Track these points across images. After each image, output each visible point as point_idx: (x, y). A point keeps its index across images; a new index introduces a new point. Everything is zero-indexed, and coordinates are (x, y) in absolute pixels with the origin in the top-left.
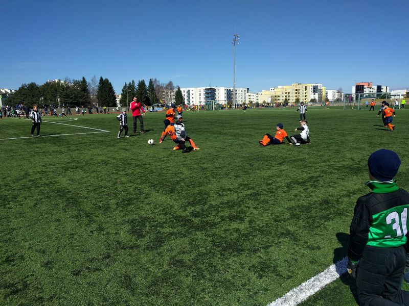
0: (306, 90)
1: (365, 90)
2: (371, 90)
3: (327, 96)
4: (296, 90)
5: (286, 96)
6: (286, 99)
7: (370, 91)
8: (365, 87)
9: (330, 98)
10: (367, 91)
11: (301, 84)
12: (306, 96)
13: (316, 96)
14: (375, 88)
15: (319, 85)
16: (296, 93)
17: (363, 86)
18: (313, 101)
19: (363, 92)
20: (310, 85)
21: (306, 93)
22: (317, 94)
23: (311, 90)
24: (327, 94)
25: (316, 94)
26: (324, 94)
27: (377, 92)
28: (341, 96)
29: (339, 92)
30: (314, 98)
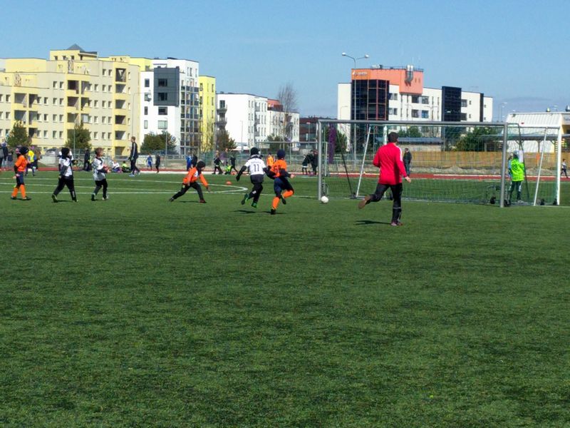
0: (119, 88)
1: (392, 104)
2: (419, 107)
3: (222, 125)
4: (72, 85)
5: (19, 115)
6: (18, 131)
7: (415, 113)
8: (393, 89)
9: (239, 133)
10: (401, 110)
11: (93, 54)
12: (119, 119)
13: (173, 121)
14: (436, 96)
15: (182, 65)
16: (72, 101)
17: (384, 84)
18: (157, 144)
19: (384, 112)
20: (142, 62)
21: (119, 104)
22: (174, 112)
23: (144, 90)
24: (222, 112)
25: (171, 109)
26: (208, 113)
27: (446, 117)
28: (288, 129)
29: (277, 108)
30: (160, 132)
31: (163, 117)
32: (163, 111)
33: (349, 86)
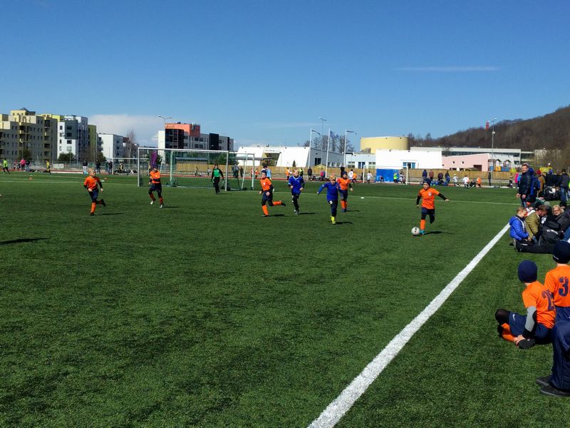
2: (198, 143)
7: (196, 145)
12: (47, 146)
13: (74, 148)
18: (66, 158)
19: (181, 145)
21: (47, 138)
24: (100, 143)
25: (73, 141)
27: (211, 148)
30: (67, 152)
31: (69, 145)
32: (69, 142)
33: (164, 132)
